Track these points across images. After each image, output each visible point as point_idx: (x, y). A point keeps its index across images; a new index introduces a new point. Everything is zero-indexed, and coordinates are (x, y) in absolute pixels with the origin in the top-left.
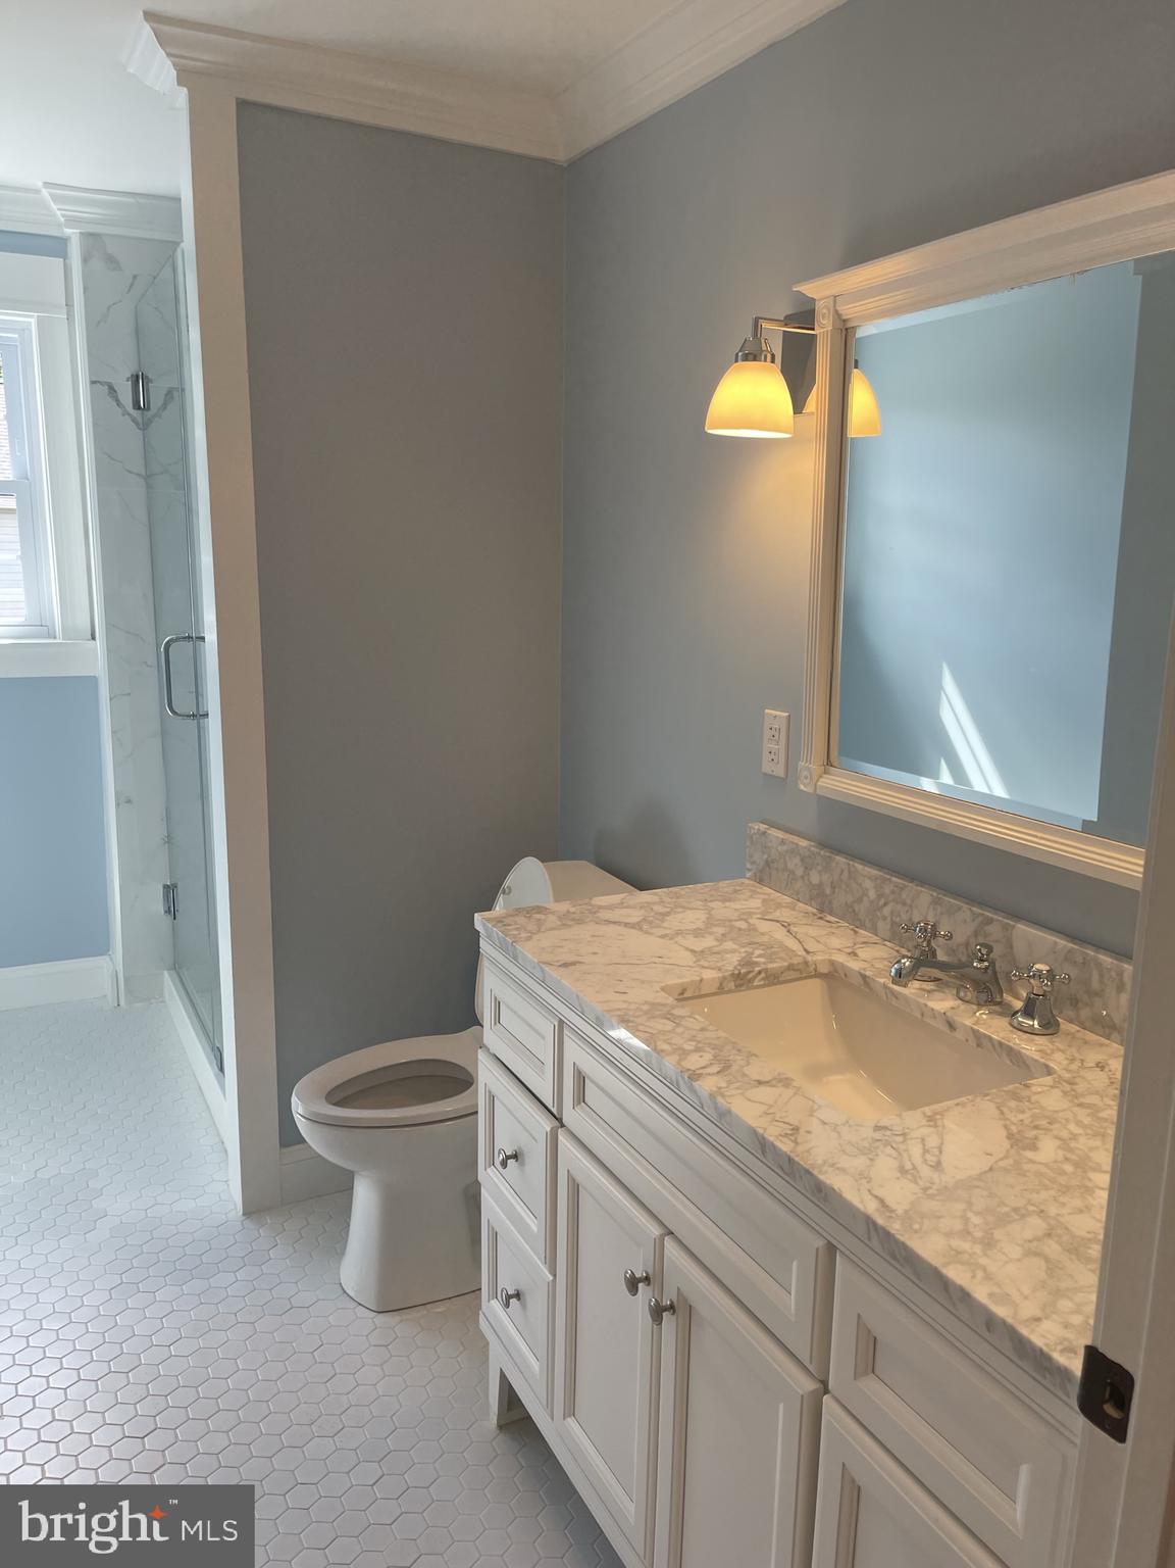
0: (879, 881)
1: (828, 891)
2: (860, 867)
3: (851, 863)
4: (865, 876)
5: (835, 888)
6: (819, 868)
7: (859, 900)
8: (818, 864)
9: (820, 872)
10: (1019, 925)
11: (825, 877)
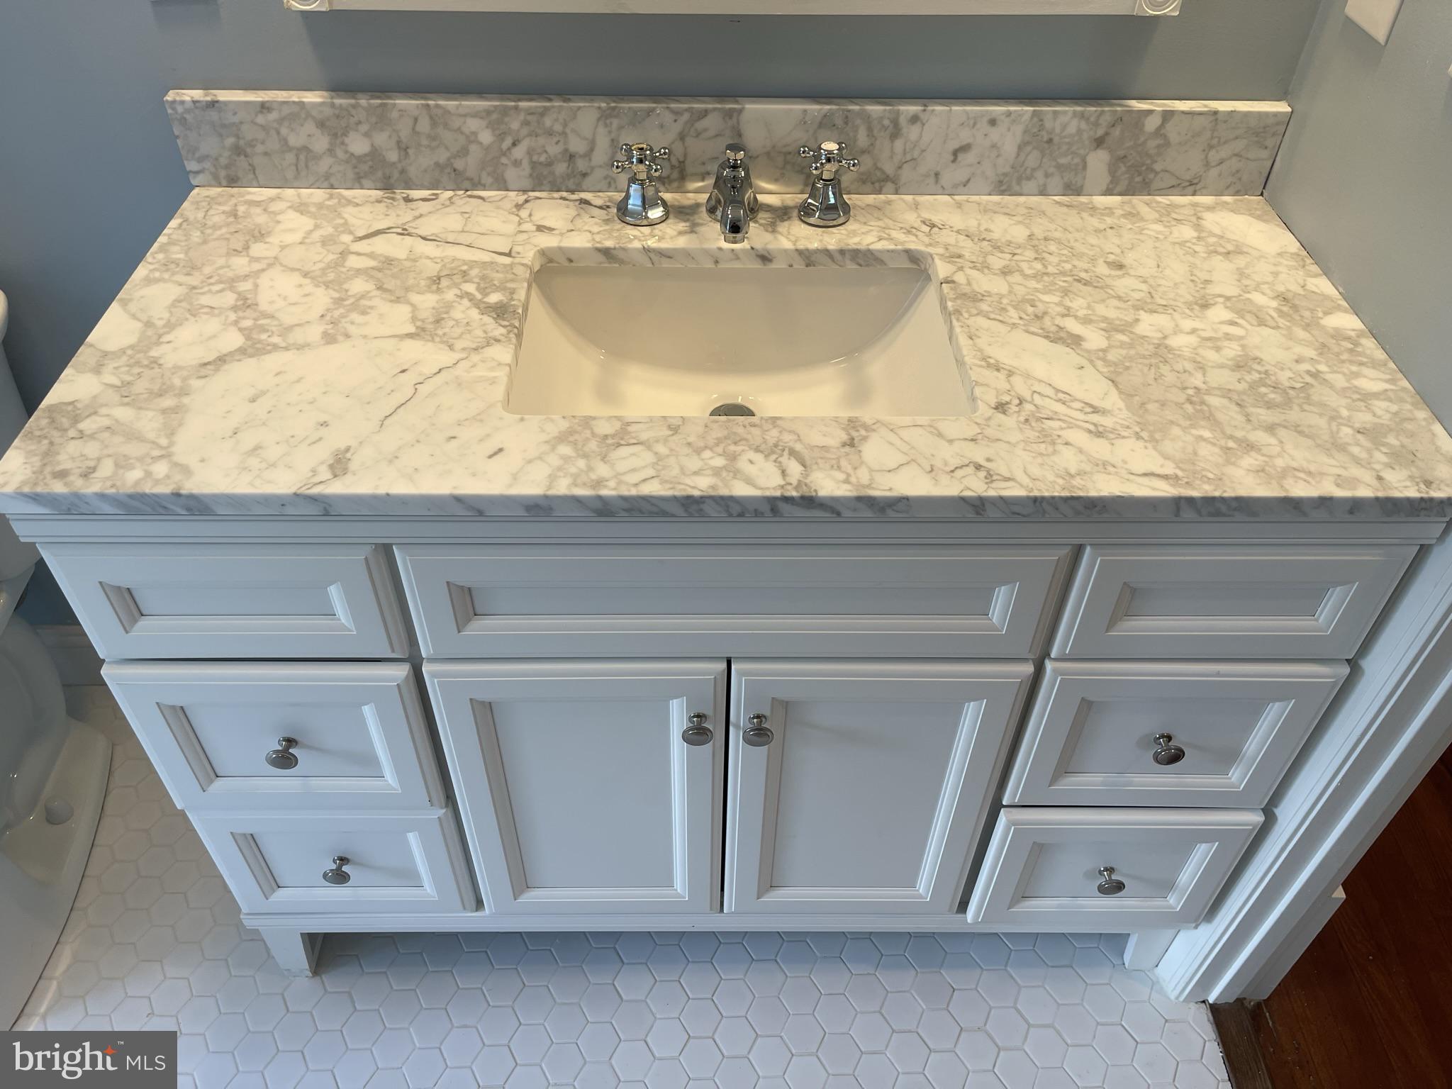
0: (494, 116)
1: (393, 156)
2: (450, 104)
3: (431, 102)
4: (465, 116)
5: (406, 149)
6: (364, 128)
7: (464, 152)
8: (360, 122)
9: (367, 135)
10: (747, 106)
11: (381, 139)
